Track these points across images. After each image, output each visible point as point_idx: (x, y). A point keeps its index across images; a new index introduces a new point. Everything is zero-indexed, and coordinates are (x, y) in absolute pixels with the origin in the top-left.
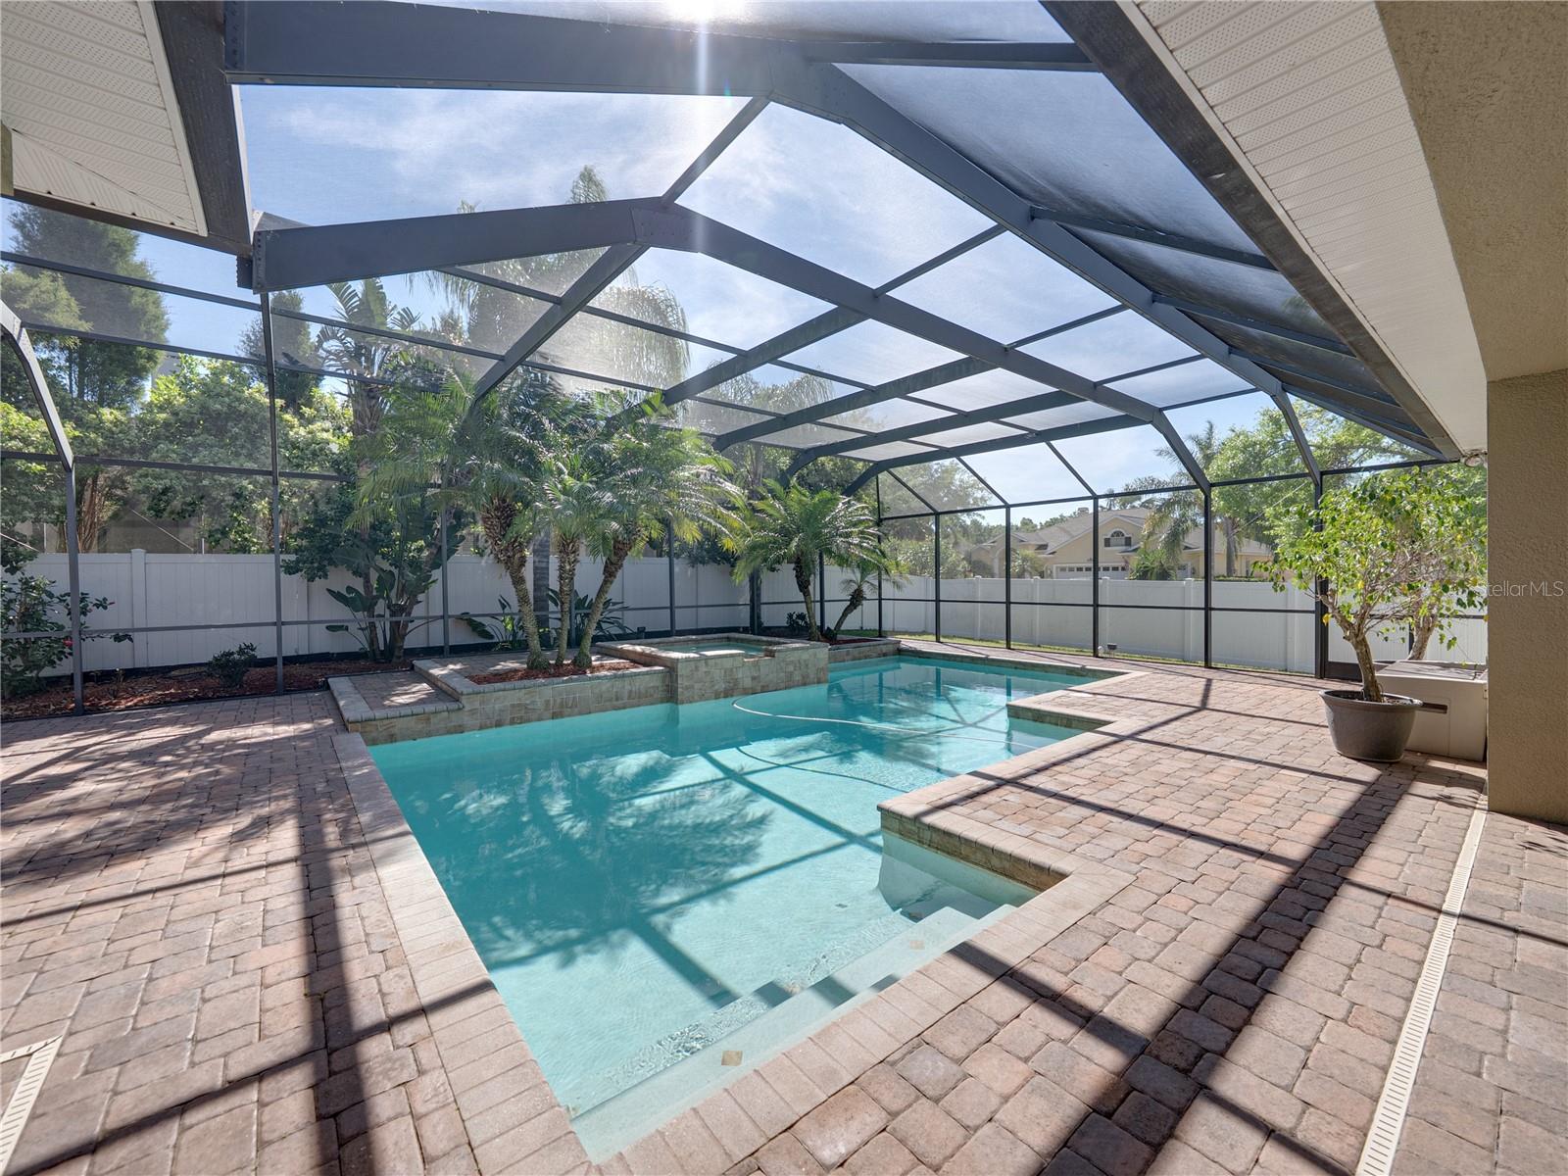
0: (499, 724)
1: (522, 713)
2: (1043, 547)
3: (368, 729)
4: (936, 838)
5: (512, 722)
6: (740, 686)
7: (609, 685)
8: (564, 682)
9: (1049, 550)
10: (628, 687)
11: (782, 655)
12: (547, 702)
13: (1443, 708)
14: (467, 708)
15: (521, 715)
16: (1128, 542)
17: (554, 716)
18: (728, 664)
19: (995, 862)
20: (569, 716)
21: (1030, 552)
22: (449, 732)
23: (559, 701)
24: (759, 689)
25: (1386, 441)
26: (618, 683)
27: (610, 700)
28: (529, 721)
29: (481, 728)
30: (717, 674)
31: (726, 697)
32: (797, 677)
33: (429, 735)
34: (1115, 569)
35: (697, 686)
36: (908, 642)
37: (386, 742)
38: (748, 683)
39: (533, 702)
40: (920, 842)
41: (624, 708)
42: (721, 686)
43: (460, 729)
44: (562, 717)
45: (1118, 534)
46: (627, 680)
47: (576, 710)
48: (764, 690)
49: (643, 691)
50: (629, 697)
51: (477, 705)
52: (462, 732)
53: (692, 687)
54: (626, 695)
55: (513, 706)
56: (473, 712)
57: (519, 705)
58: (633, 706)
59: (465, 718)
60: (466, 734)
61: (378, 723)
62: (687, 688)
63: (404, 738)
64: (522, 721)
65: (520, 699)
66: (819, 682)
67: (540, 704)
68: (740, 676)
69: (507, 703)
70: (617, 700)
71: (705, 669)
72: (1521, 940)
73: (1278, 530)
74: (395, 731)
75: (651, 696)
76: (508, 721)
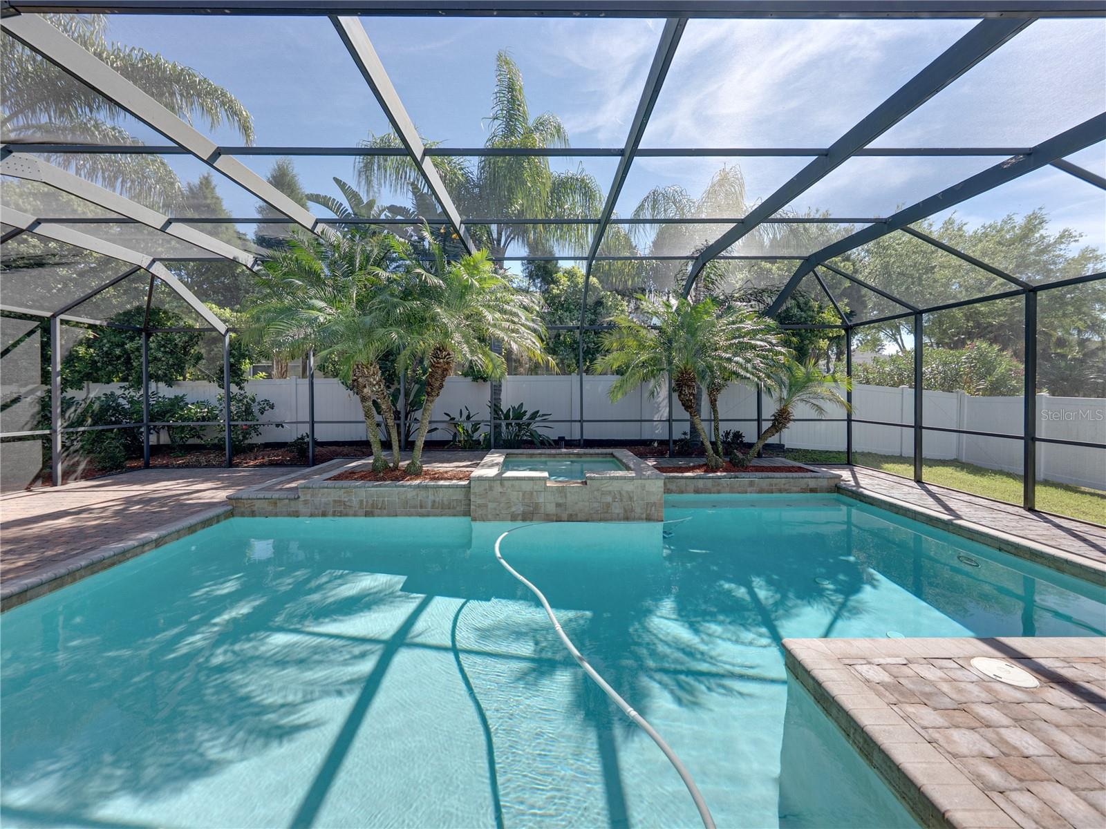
0: (324, 515)
1: (342, 508)
3: (239, 505)
5: (334, 515)
6: (542, 511)
7: (414, 493)
8: (376, 486)
10: (431, 497)
11: (596, 483)
12: (361, 501)
14: (302, 498)
15: (341, 510)
17: (367, 514)
18: (527, 487)
20: (379, 516)
22: (289, 515)
23: (371, 502)
24: (565, 516)
26: (423, 493)
27: (415, 507)
28: (347, 515)
29: (311, 515)
30: (515, 496)
31: (524, 520)
32: (617, 509)
33: (276, 515)
35: (491, 505)
37: (249, 516)
38: (551, 509)
39: (350, 500)
41: (428, 516)
42: (519, 509)
43: (296, 514)
44: (373, 516)
46: (431, 491)
47: (385, 512)
48: (572, 518)
49: (446, 503)
50: (433, 507)
51: (308, 497)
52: (298, 517)
53: (486, 506)
54: (430, 504)
55: (335, 501)
56: (306, 502)
57: (340, 501)
58: (435, 515)
59: (300, 507)
60: (300, 518)
61: (245, 501)
62: (480, 506)
63: (261, 515)
64: (342, 514)
65: (340, 497)
66: (649, 519)
67: (355, 502)
68: (541, 500)
69: (331, 499)
70: (421, 507)
71: (500, 490)
74: (255, 508)
75: (454, 508)
76: (331, 513)
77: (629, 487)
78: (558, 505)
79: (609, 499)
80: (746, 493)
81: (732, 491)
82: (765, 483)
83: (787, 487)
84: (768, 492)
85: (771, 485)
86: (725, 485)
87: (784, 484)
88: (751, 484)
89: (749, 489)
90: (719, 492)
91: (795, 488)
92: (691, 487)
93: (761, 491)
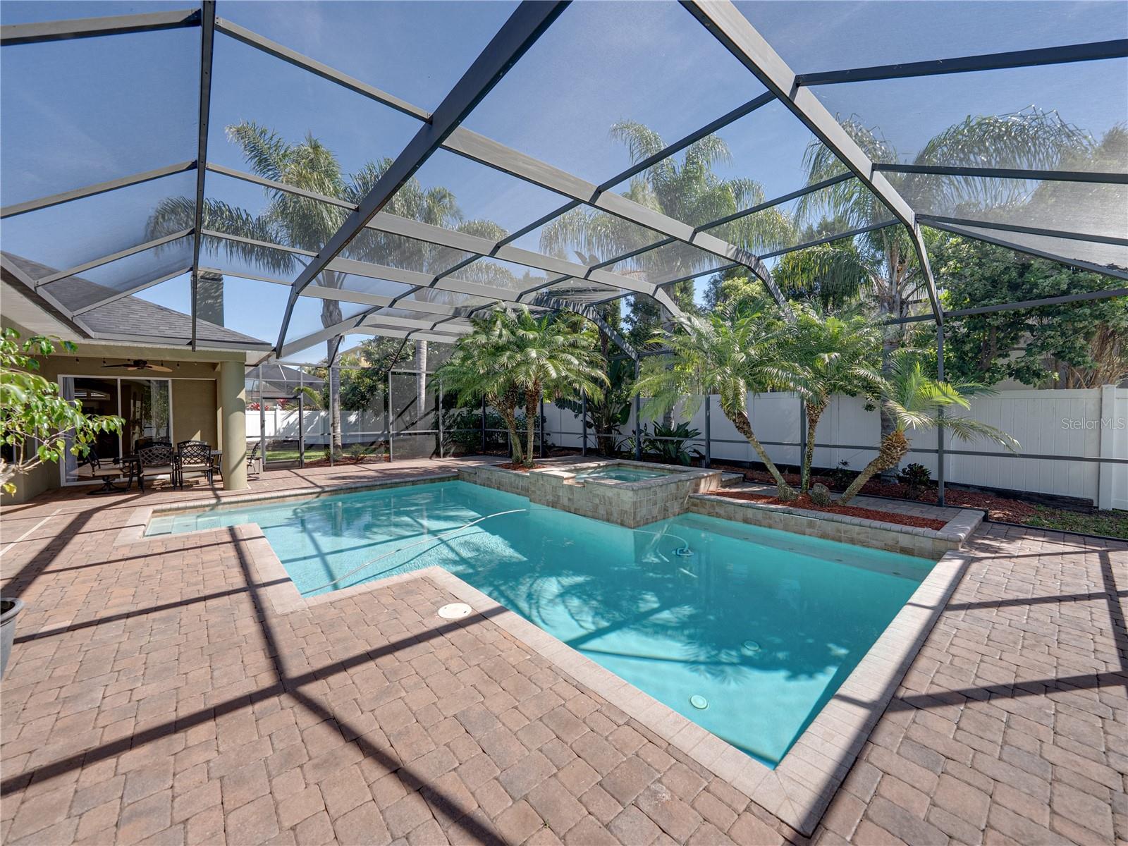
8: (501, 471)
11: (589, 486)
39: (492, 478)
48: (576, 512)
65: (489, 475)
70: (517, 488)
76: (486, 484)
79: (597, 501)
80: (804, 534)
81: (786, 529)
82: (830, 527)
83: (862, 537)
84: (833, 539)
85: (839, 531)
86: (778, 520)
87: (859, 534)
88: (811, 525)
89: (808, 530)
90: (770, 527)
91: (874, 542)
92: (740, 515)
93: (824, 536)
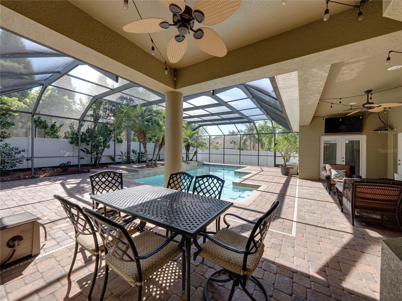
0: (145, 177)
2: (218, 143)
4: (242, 185)
5: (147, 177)
8: (156, 169)
9: (219, 144)
13: (293, 168)
16: (235, 143)
17: (154, 175)
19: (251, 186)
21: (215, 144)
25: (281, 127)
28: (150, 176)
34: (232, 148)
36: (205, 163)
40: (240, 186)
43: (139, 178)
45: (233, 141)
51: (142, 173)
55: (147, 173)
59: (140, 176)
66: (196, 169)
68: (184, 168)
72: (305, 199)
73: (265, 142)
74: (128, 178)
77: (194, 164)
78: (186, 168)
79: (192, 166)
